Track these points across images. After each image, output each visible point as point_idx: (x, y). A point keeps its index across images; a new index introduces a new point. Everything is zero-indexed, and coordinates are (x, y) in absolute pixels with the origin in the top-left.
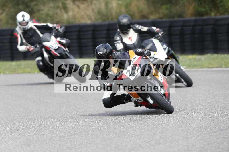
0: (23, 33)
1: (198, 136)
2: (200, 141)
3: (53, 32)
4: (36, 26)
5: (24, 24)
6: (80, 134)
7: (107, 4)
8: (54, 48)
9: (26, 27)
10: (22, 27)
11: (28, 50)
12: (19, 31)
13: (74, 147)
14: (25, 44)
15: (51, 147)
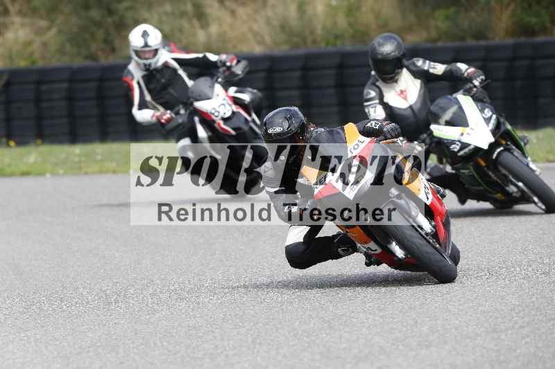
0: (144, 77)
1: (521, 327)
2: (527, 340)
3: (219, 75)
4: (176, 60)
5: (147, 56)
6: (237, 320)
7: (301, 8)
8: (222, 114)
9: (152, 61)
10: (142, 62)
11: (159, 120)
12: (135, 72)
13: (222, 352)
14: (149, 105)
15: (166, 352)
